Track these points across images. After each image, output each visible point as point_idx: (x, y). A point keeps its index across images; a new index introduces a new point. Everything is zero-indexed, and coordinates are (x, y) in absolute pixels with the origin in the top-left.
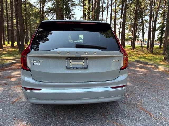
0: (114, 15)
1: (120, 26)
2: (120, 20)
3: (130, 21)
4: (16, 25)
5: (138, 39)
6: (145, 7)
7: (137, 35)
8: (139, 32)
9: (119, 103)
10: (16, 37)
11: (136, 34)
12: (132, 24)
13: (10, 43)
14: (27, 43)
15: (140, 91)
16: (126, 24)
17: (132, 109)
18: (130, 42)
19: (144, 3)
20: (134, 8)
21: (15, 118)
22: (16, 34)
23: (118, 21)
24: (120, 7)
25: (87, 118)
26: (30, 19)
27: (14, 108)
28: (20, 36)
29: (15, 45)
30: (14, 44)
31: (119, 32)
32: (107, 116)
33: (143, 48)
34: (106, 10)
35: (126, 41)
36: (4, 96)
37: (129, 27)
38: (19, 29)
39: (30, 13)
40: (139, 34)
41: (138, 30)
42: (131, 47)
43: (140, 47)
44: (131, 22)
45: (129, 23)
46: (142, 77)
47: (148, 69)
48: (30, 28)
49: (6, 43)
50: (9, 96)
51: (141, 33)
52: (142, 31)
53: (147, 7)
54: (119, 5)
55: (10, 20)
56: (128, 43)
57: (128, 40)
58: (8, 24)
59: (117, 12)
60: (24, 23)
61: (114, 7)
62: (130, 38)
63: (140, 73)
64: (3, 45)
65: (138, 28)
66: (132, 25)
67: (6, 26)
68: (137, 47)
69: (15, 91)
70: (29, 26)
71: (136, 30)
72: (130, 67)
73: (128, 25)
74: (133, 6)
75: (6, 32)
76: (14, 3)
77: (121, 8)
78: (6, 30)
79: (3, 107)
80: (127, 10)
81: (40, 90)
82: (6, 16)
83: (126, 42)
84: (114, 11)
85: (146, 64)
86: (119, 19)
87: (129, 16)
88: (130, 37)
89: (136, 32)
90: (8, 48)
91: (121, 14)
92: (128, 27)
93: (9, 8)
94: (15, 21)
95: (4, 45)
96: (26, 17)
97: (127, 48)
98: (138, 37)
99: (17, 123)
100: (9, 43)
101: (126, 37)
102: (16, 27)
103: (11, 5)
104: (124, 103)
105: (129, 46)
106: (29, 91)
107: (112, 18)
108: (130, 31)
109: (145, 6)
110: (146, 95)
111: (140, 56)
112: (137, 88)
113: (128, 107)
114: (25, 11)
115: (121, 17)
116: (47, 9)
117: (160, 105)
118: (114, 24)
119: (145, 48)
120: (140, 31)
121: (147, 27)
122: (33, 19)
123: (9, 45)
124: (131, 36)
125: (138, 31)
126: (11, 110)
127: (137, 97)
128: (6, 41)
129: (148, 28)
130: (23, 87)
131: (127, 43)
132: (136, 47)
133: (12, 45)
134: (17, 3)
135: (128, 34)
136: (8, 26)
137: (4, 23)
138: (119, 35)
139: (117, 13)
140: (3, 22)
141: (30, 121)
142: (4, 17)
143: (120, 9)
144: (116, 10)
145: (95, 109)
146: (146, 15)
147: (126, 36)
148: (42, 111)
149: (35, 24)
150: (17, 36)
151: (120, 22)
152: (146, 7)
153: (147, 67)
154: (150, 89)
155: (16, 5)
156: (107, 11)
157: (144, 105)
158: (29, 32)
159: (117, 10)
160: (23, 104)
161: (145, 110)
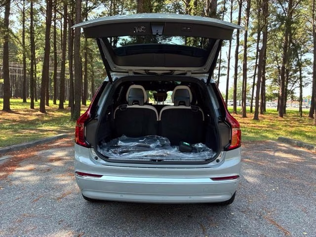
0: (243, 52)
1: (255, 72)
2: (255, 61)
3: (276, 62)
4: (68, 72)
5: (292, 97)
6: (305, 36)
7: (289, 88)
8: (294, 84)
9: (233, 211)
10: (67, 93)
11: (287, 87)
12: (279, 67)
13: (57, 103)
14: (84, 103)
15: (277, 193)
16: (267, 68)
17: (254, 222)
18: (276, 103)
19: (301, 29)
20: (282, 39)
21: (61, 221)
22: (67, 87)
23: (251, 64)
24: (255, 36)
25: (173, 229)
26: (92, 61)
27: (61, 207)
28: (74, 91)
29: (65, 106)
30: (63, 104)
31: (252, 84)
32: (208, 228)
33: (301, 115)
34: (227, 44)
35: (268, 100)
36: (46, 189)
37: (272, 73)
38: (74, 78)
39: (93, 52)
40: (293, 88)
41: (292, 79)
42: (278, 113)
43: (296, 112)
44: (278, 65)
45: (273, 66)
46: (286, 168)
47: (300, 155)
48: (92, 76)
49: (51, 102)
50: (53, 189)
51: (298, 85)
52: (299, 80)
53: (309, 36)
54: (252, 34)
55: (61, 64)
56: (272, 105)
57: (270, 98)
58: (55, 70)
59: (250, 46)
60: (82, 68)
61: (242, 38)
62: (276, 95)
63: (283, 162)
64: (46, 106)
65: (291, 75)
66: (279, 70)
67: (52, 73)
68: (291, 112)
69: (62, 182)
70: (90, 73)
71: (287, 79)
72: (266, 150)
73: (271, 71)
74: (280, 35)
75: (53, 84)
76: (68, 35)
77: (257, 38)
78: (51, 80)
79: (43, 205)
80: (268, 43)
81: (101, 176)
82: (53, 57)
83: (267, 102)
84: (242, 45)
85: (300, 145)
86: (254, 59)
87: (273, 54)
88: (276, 92)
89: (287, 84)
90: (53, 111)
91: (256, 51)
92: (270, 73)
93: (59, 42)
94: (67, 65)
95: (48, 105)
96: (86, 58)
97: (269, 114)
98: (292, 93)
99: (64, 229)
100: (55, 103)
101: (268, 92)
102: (69, 76)
103: (62, 38)
104: (242, 212)
105: (273, 111)
106: (85, 178)
107: (239, 57)
108: (275, 80)
109: (303, 34)
110: (285, 200)
111: (293, 129)
112: (271, 188)
113: (247, 218)
114: (86, 48)
115: (257, 56)
116: (121, 44)
117: (307, 219)
118: (242, 68)
119: (306, 116)
120: (295, 82)
121: (309, 73)
122: (97, 61)
123: (55, 106)
124: (277, 90)
125: (292, 81)
126: (55, 209)
127: (268, 204)
128: (51, 99)
129: (312, 75)
130: (76, 172)
131: (269, 105)
132: (289, 113)
133: (61, 106)
134: (73, 35)
135: (271, 87)
136: (56, 74)
137: (50, 68)
138: (252, 88)
139: (248, 49)
140: (49, 66)
141: (84, 228)
142: (50, 59)
143: (255, 40)
144: (246, 44)
145: (189, 216)
146: (307, 52)
147: (266, 91)
148: (103, 214)
149: (100, 70)
150: (70, 91)
151: (255, 64)
152: (307, 35)
153: (301, 152)
154: (295, 189)
155: (71, 39)
156: (228, 46)
157: (278, 217)
158: (90, 84)
159: (248, 43)
160: (74, 202)
161: (278, 225)
